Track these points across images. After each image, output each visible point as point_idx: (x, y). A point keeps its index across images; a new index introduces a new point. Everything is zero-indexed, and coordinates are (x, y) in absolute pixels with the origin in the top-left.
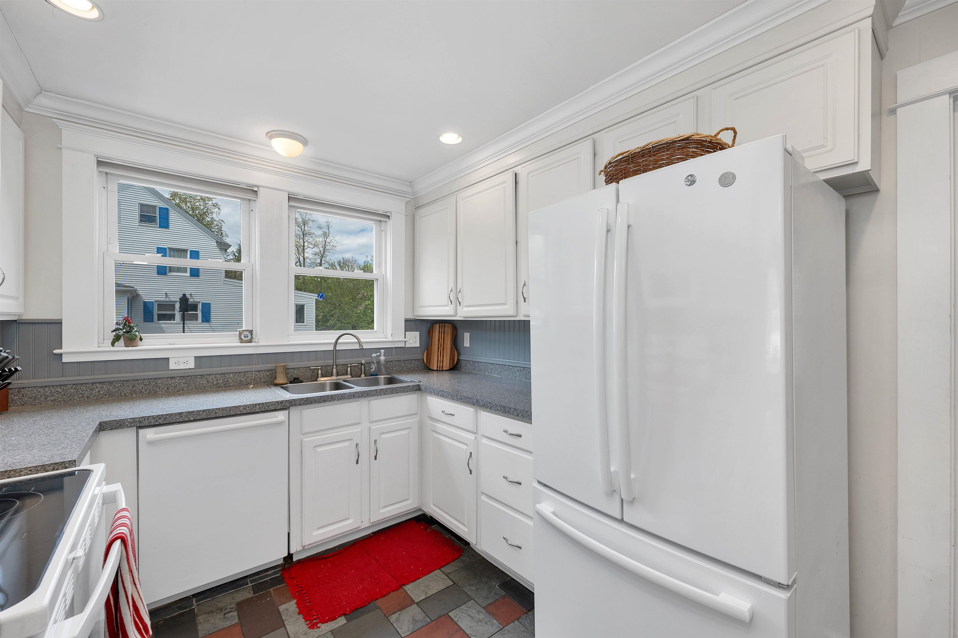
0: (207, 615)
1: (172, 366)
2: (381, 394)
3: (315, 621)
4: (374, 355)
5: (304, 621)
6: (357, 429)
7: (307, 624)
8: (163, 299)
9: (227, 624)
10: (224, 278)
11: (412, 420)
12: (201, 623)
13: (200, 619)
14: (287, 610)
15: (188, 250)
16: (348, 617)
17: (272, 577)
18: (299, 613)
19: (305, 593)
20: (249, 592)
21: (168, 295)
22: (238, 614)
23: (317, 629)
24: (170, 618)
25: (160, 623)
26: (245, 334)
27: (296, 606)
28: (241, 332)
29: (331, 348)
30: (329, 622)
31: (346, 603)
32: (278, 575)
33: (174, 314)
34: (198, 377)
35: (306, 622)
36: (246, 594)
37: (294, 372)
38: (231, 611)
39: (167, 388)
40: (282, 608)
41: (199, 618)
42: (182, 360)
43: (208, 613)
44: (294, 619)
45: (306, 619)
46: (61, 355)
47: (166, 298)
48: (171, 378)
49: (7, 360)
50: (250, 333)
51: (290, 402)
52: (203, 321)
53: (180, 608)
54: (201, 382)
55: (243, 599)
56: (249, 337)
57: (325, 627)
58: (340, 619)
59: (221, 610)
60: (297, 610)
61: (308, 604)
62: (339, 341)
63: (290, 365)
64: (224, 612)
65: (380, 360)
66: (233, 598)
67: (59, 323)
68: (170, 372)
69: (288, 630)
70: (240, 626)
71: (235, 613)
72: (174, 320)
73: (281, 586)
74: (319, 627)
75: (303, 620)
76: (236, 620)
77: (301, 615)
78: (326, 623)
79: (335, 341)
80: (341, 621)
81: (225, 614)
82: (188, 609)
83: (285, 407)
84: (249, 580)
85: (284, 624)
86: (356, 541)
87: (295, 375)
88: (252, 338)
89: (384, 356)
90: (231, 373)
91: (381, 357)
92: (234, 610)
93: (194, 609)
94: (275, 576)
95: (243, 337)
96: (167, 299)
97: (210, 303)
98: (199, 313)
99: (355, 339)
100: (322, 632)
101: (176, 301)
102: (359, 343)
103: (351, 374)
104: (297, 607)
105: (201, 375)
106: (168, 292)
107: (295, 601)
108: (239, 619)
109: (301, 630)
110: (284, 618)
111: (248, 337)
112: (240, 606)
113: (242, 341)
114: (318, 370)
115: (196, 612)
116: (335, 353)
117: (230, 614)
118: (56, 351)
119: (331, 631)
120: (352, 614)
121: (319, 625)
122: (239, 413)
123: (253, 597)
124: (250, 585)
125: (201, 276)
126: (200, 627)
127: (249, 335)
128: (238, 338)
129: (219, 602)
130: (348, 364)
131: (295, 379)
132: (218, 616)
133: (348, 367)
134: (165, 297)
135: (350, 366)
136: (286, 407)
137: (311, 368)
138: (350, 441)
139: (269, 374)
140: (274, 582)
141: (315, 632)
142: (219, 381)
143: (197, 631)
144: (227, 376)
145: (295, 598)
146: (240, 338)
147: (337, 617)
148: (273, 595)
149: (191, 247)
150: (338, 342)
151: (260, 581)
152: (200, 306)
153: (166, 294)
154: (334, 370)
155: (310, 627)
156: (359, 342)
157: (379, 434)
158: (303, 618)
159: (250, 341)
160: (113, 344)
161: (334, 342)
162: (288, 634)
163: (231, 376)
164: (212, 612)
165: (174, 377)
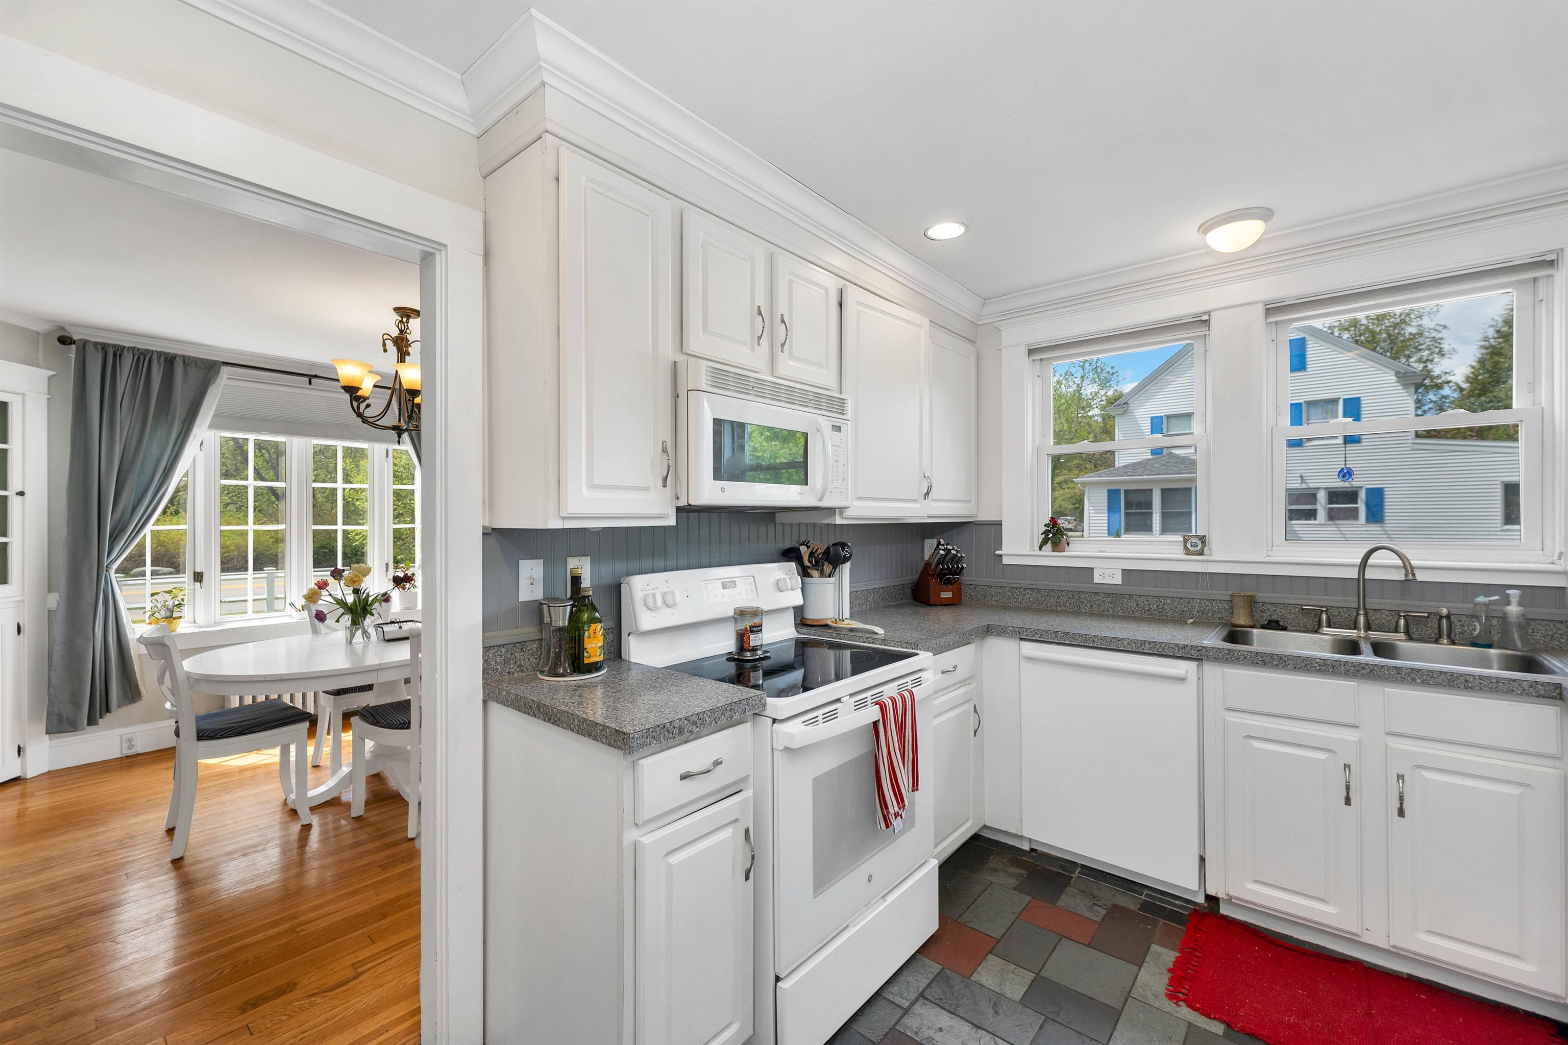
0: (1078, 891)
1: (1097, 579)
2: (1413, 679)
3: (1180, 995)
4: (1481, 599)
5: (1168, 983)
6: (1351, 736)
7: (1167, 989)
8: (1298, 486)
9: (1088, 914)
10: (1412, 439)
11: (1540, 769)
12: (1067, 894)
13: (1070, 890)
14: (1159, 955)
15: (1339, 398)
16: (1230, 1031)
17: (1176, 909)
18: (1170, 970)
19: (1198, 957)
20: (1134, 903)
21: (1305, 478)
22: (1105, 915)
23: (1174, 1005)
24: (1049, 870)
25: (1038, 867)
26: (1193, 541)
27: (1174, 960)
28: (1186, 538)
29: (1353, 574)
30: (1196, 1013)
31: (1245, 1016)
32: (1184, 913)
33: (1316, 510)
34: (1125, 596)
35: (1168, 985)
36: (1130, 902)
37: (1276, 610)
38: (1102, 907)
39: (1091, 606)
40: (1155, 948)
41: (1069, 888)
42: (1107, 572)
43: (1081, 891)
44: (1158, 971)
45: (1172, 982)
46: (1001, 555)
47: (1302, 483)
48: (1095, 593)
49: (957, 558)
50: (1200, 540)
51: (1199, 651)
52: (1368, 520)
53: (1062, 867)
54: (1129, 605)
55: (1123, 905)
56: (1200, 546)
57: (1185, 1012)
58: (1217, 1023)
59: (1094, 898)
60: (1171, 966)
61: (1190, 971)
62: (1369, 561)
63: (1261, 596)
64: (1095, 902)
65: (1506, 614)
66: (1114, 896)
67: (999, 524)
68: (1094, 586)
69: (1140, 973)
70: (1097, 926)
71: (1104, 912)
72: (1315, 519)
73: (1177, 926)
74: (1179, 1006)
75: (1167, 981)
76: (1099, 919)
77: (1169, 975)
78: (1193, 1010)
79: (1360, 560)
80: (1218, 1028)
81: (1094, 904)
82: (1067, 874)
83: (1190, 656)
84: (1146, 892)
85: (1142, 965)
86: (1354, 960)
87: (1277, 616)
88: (1202, 549)
89: (1520, 604)
90: (1168, 597)
91: (1509, 608)
92: (1105, 907)
93: (1073, 877)
94: (1180, 911)
95: (1189, 546)
96: (1304, 486)
97: (1382, 489)
98: (1361, 506)
99: (1397, 559)
100: (1177, 1012)
101: (1318, 489)
102: (1408, 567)
103: (1407, 632)
104: (1174, 962)
105: (1130, 595)
106: (1305, 473)
107: (1178, 954)
108: (1103, 919)
109: (1155, 988)
110: (1147, 959)
111: (1197, 546)
112: (1115, 911)
113: (1188, 552)
114: (1321, 614)
115: (1072, 882)
116: (1361, 585)
117: (1098, 908)
118: (997, 552)
119: (1190, 1024)
120: (1240, 1035)
121: (1181, 1003)
122: (1122, 649)
123: (1134, 912)
124: (1143, 897)
125: (1364, 441)
126: (1063, 897)
127: (1199, 543)
128: (1182, 547)
129: (1098, 888)
130: (1400, 611)
131: (1270, 621)
132: (1087, 901)
133: (1400, 616)
134: (1299, 481)
135: (1404, 616)
136: (1192, 655)
137: (1304, 607)
138: (1330, 753)
139: (1227, 607)
140: (1173, 916)
141: (1168, 1006)
142: (1151, 607)
143: (1058, 897)
144: (1162, 601)
145: (1181, 952)
146: (1186, 547)
147: (1212, 1016)
148: (1158, 927)
149: (1344, 393)
150: (1368, 563)
151: (1158, 903)
152: (1362, 495)
153: (1301, 477)
154: (1362, 619)
155: (1167, 995)
156: (1405, 567)
157: (1411, 766)
158: (1169, 979)
159: (1201, 553)
160: (1040, 548)
161: (1359, 563)
162: (1136, 978)
163: (1169, 601)
164: (1084, 892)
165: (1098, 593)
